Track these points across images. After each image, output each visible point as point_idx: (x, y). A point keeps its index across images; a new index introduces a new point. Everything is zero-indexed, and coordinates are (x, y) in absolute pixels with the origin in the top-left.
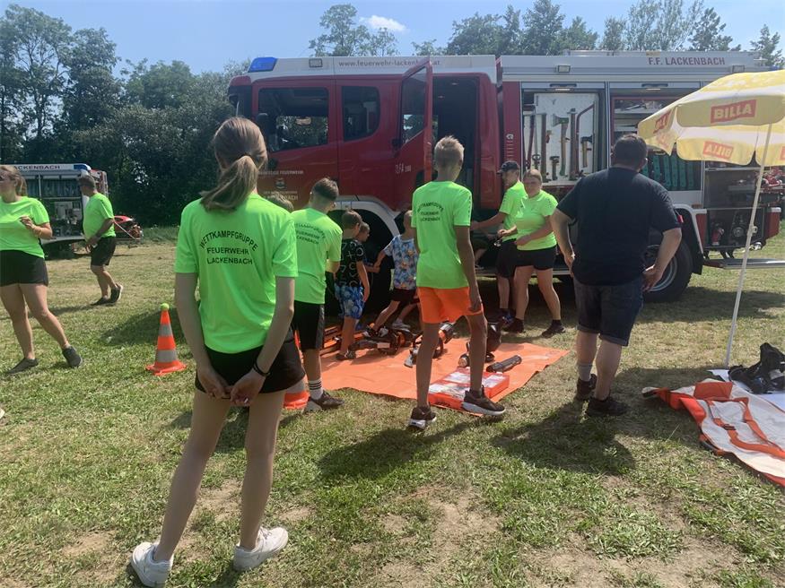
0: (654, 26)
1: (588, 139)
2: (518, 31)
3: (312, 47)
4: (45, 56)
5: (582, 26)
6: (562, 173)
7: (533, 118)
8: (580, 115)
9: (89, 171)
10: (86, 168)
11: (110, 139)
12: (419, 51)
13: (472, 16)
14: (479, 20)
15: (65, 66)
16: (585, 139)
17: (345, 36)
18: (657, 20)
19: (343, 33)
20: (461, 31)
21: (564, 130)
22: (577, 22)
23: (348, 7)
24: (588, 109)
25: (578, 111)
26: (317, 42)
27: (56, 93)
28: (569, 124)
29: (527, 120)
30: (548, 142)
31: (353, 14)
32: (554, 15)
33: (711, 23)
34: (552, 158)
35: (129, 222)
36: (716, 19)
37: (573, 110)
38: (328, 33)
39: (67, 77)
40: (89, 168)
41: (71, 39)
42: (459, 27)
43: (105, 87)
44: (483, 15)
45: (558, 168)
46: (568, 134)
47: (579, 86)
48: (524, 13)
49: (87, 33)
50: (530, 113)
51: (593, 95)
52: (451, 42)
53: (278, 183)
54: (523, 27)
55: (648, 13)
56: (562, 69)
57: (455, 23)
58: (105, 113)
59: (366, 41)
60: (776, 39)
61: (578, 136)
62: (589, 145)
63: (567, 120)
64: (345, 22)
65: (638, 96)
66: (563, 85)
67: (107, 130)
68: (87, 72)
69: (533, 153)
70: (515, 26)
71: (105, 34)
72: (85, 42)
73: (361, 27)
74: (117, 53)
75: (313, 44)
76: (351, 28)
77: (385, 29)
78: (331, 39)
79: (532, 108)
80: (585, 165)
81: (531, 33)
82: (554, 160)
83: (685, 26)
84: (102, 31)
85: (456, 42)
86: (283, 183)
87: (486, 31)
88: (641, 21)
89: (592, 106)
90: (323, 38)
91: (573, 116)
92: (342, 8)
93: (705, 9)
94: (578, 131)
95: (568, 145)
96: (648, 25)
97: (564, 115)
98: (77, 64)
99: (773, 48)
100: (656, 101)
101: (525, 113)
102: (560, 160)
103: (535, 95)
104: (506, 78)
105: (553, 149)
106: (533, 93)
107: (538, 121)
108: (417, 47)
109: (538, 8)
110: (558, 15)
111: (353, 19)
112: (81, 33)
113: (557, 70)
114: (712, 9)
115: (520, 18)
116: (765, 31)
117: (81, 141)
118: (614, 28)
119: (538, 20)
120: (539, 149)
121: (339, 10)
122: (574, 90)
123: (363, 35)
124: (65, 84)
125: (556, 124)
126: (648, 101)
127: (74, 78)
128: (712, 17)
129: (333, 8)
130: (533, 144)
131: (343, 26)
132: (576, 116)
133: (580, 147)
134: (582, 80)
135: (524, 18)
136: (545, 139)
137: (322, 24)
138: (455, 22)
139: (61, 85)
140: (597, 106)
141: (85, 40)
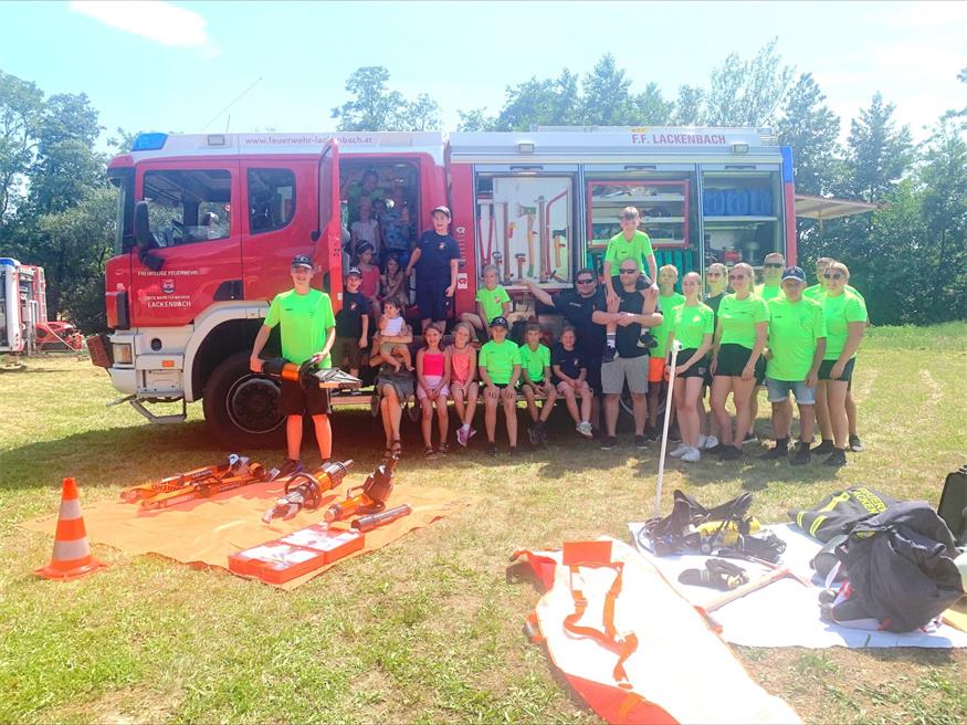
0: (740, 94)
1: (562, 233)
2: (576, 98)
3: (335, 116)
4: (12, 126)
5: (657, 93)
6: (530, 274)
7: (491, 206)
8: (550, 204)
9: (17, 267)
10: (12, 264)
11: (84, 226)
12: (466, 121)
13: (528, 80)
14: (537, 86)
15: (33, 137)
16: (557, 233)
17: (375, 104)
18: (744, 86)
19: (373, 99)
20: (515, 98)
21: (531, 222)
22: (650, 89)
23: (380, 69)
24: (560, 197)
25: (548, 199)
26: (341, 110)
27: (21, 169)
28: (537, 215)
29: (485, 211)
30: (511, 236)
31: (386, 78)
32: (618, 80)
33: (808, 91)
34: (517, 256)
35: (69, 329)
36: (813, 86)
37: (541, 198)
38: (354, 99)
39: (35, 151)
40: (17, 263)
41: (44, 106)
42: (514, 93)
43: (81, 164)
44: (541, 80)
45: (525, 268)
46: (536, 228)
47: (546, 169)
48: (582, 77)
49: (64, 98)
50: (489, 201)
51: (567, 179)
52: (504, 110)
53: (165, 286)
54: (581, 93)
55: (734, 78)
56: (524, 149)
57: (508, 89)
58: (79, 195)
59: (400, 110)
60: (890, 109)
61: (548, 229)
62: (563, 240)
63: (533, 210)
64: (375, 87)
65: (623, 180)
66: (527, 168)
67: (81, 214)
68: (59, 145)
69: (493, 250)
70: (571, 92)
71: (87, 100)
72: (60, 109)
73: (394, 93)
74: (100, 122)
75: (336, 113)
76: (384, 94)
77: (427, 95)
78: (358, 107)
79: (490, 196)
80: (558, 265)
81: (591, 102)
82: (520, 258)
83: (776, 94)
84: (83, 96)
85: (509, 112)
86: (172, 286)
87: (543, 98)
88: (724, 86)
89: (566, 193)
90: (348, 106)
91: (541, 205)
92: (372, 70)
93: (801, 73)
94: (548, 223)
95: (536, 239)
96: (733, 92)
97: (530, 204)
98: (48, 135)
99: (885, 119)
100: (645, 186)
101: (479, 202)
102: (527, 258)
103: (494, 180)
104: (455, 159)
105: (517, 245)
106: (491, 178)
107: (499, 212)
108: (464, 116)
109: (599, 72)
110: (623, 81)
111: (385, 83)
112: (55, 99)
113: (519, 150)
114: (809, 75)
115: (578, 84)
116: (877, 99)
117: (49, 228)
118: (689, 97)
119: (599, 85)
120: (501, 245)
121: (368, 73)
122: (541, 173)
123: (397, 102)
124: (34, 160)
125: (521, 216)
126: (635, 186)
127: (44, 152)
128: (809, 84)
129: (361, 70)
130: (493, 238)
131: (373, 92)
132: (546, 204)
133: (552, 241)
134: (549, 161)
135: (583, 84)
136: (508, 234)
137: (348, 89)
138: (509, 87)
139: (28, 161)
140: (570, 193)
141: (60, 107)
